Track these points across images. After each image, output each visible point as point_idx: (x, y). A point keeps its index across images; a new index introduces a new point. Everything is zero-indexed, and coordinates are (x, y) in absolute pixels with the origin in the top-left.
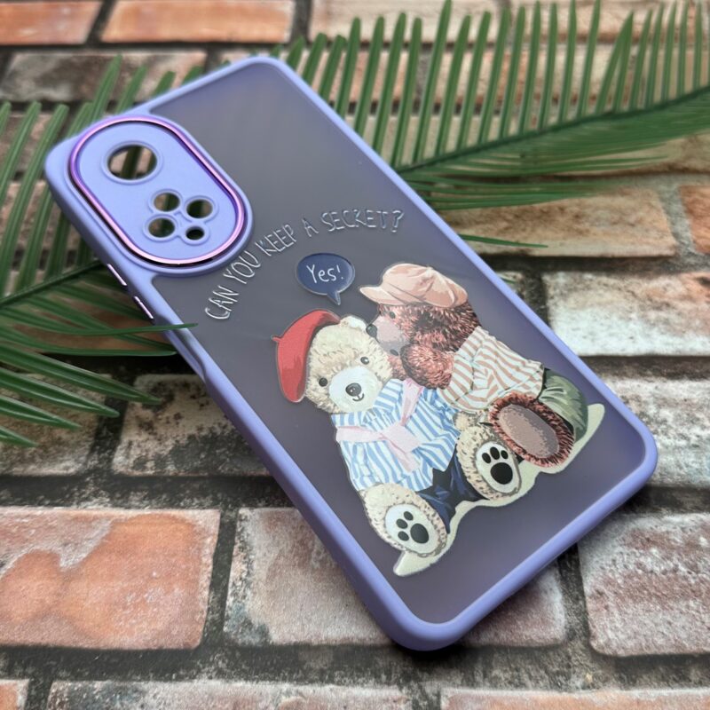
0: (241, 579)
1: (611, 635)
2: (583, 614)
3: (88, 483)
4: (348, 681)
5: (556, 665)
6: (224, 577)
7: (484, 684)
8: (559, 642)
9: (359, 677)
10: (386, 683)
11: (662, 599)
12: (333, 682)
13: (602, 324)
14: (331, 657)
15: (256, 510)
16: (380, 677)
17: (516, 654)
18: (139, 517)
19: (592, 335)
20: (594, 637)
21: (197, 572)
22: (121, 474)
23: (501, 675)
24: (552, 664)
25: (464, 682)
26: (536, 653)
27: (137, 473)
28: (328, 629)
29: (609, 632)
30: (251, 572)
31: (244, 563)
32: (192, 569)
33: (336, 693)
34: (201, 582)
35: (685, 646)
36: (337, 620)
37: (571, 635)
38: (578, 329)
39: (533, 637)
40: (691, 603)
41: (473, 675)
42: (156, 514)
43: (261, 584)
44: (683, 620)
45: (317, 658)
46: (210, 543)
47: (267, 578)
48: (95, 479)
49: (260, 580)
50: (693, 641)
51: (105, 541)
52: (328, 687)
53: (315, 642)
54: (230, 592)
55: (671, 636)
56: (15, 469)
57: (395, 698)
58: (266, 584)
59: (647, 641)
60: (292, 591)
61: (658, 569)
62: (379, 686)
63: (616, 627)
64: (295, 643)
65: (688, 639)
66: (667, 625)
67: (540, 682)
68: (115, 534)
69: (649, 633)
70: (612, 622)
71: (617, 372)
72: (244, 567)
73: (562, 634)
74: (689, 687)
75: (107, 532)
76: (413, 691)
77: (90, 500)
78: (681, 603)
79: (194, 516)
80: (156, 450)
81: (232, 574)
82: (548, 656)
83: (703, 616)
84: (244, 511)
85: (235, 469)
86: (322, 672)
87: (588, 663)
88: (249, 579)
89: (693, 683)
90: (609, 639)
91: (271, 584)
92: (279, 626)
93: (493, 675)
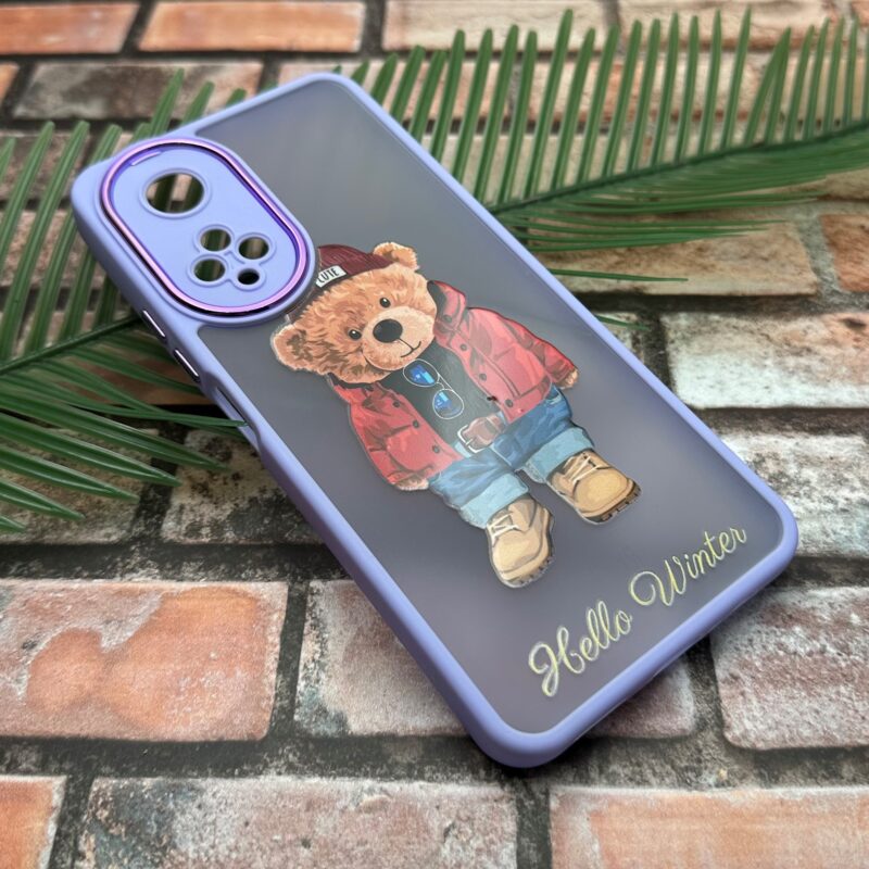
0: (313, 660)
1: (749, 725)
2: (715, 700)
3: (134, 551)
4: (440, 777)
5: (684, 759)
6: (294, 658)
7: (601, 782)
8: (688, 734)
9: (453, 773)
10: (485, 780)
11: (807, 685)
12: (423, 778)
13: (732, 372)
14: (421, 749)
15: (329, 583)
16: (478, 772)
17: (638, 747)
18: (193, 590)
19: (720, 384)
20: (728, 727)
21: (262, 652)
22: (171, 540)
23: (620, 770)
24: (680, 759)
25: (577, 778)
26: (661, 745)
27: (190, 541)
28: (417, 717)
29: (746, 721)
30: (325, 652)
31: (316, 643)
32: (256, 650)
33: (427, 791)
34: (267, 664)
35: (836, 739)
36: (426, 707)
37: (702, 725)
38: (704, 377)
39: (657, 727)
40: (842, 689)
41: (587, 770)
42: (214, 588)
43: (337, 666)
44: (833, 709)
45: (404, 750)
46: (277, 620)
47: (345, 659)
48: (142, 547)
49: (335, 661)
50: (844, 733)
51: (154, 618)
52: (417, 784)
53: (401, 732)
54: (301, 675)
55: (819, 727)
56: (47, 537)
57: (496, 797)
58: (343, 666)
59: (791, 732)
60: (373, 675)
61: (802, 650)
62: (477, 783)
63: (753, 716)
64: (378, 733)
65: (839, 730)
66: (814, 714)
67: (667, 780)
68: (165, 609)
69: (793, 723)
70: (749, 710)
71: (750, 426)
72: (317, 647)
73: (690, 723)
74: (841, 784)
75: (156, 608)
76: (516, 789)
77: (137, 572)
78: (830, 688)
79: (257, 589)
80: (212, 515)
81: (304, 655)
82: (676, 749)
83: (856, 703)
84: (315, 584)
85: (305, 537)
86: (410, 767)
87: (723, 758)
88: (322, 660)
89: (845, 780)
90: (746, 730)
91: (350, 667)
92: (358, 714)
93: (610, 771)
